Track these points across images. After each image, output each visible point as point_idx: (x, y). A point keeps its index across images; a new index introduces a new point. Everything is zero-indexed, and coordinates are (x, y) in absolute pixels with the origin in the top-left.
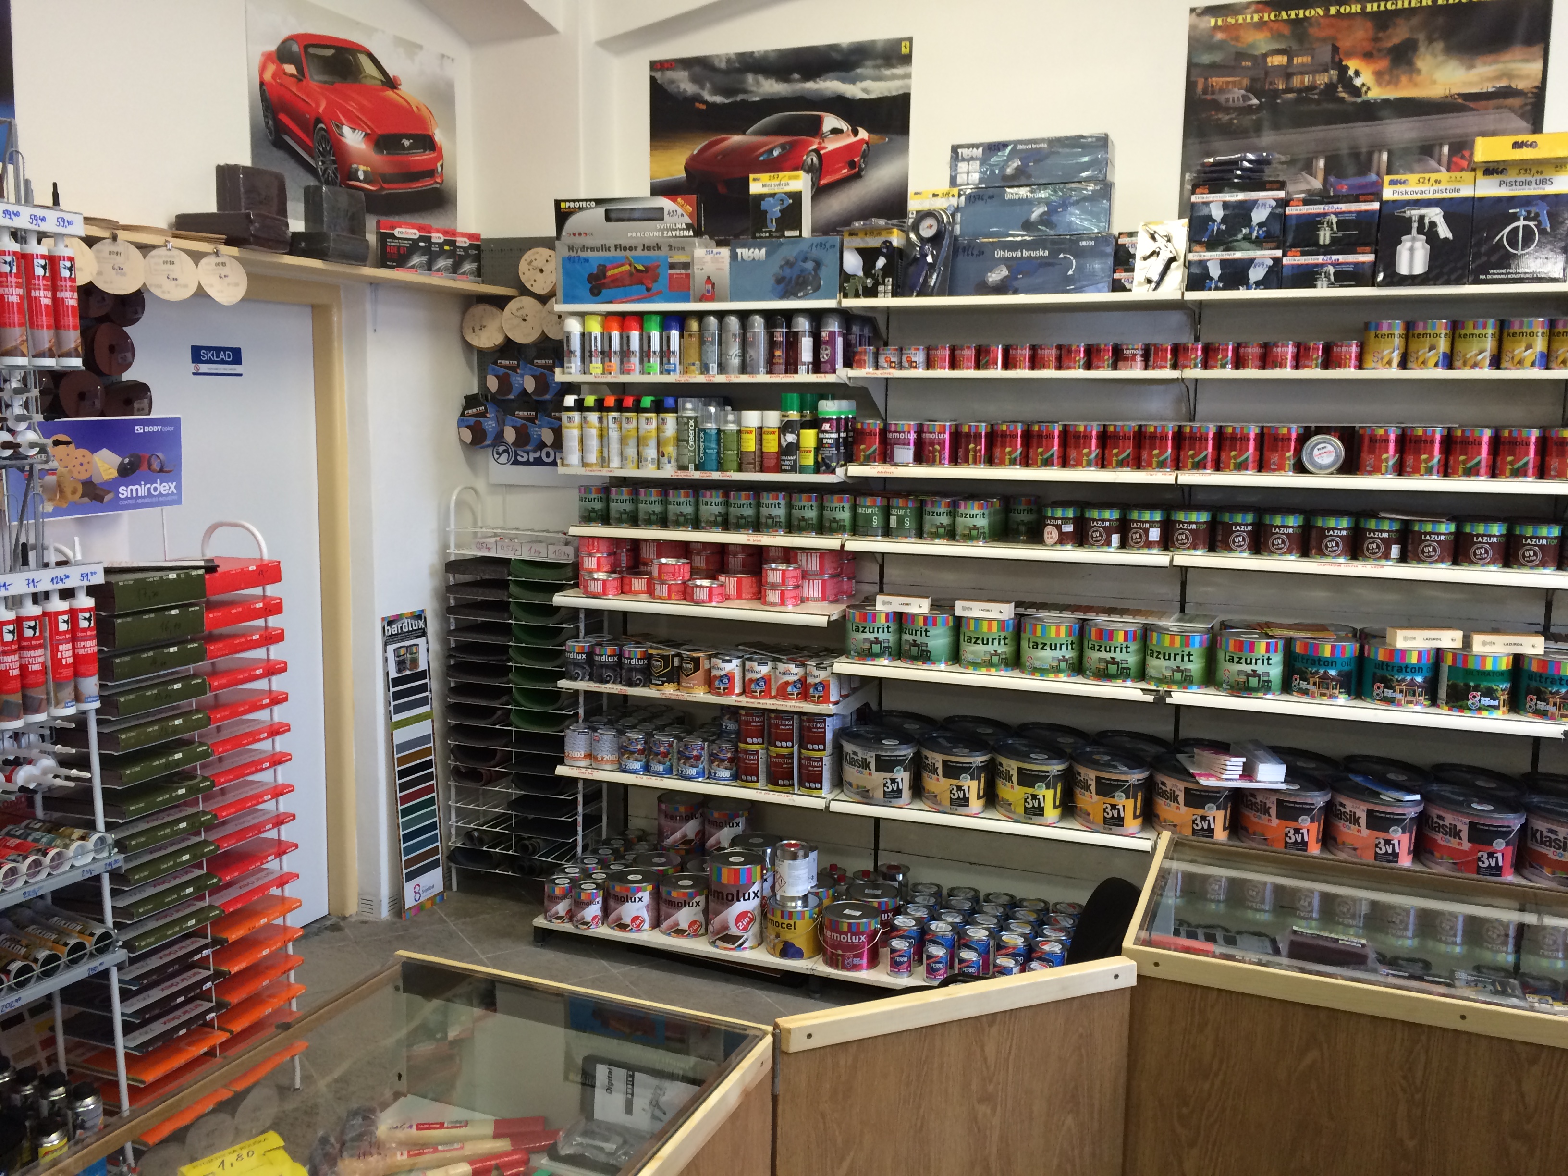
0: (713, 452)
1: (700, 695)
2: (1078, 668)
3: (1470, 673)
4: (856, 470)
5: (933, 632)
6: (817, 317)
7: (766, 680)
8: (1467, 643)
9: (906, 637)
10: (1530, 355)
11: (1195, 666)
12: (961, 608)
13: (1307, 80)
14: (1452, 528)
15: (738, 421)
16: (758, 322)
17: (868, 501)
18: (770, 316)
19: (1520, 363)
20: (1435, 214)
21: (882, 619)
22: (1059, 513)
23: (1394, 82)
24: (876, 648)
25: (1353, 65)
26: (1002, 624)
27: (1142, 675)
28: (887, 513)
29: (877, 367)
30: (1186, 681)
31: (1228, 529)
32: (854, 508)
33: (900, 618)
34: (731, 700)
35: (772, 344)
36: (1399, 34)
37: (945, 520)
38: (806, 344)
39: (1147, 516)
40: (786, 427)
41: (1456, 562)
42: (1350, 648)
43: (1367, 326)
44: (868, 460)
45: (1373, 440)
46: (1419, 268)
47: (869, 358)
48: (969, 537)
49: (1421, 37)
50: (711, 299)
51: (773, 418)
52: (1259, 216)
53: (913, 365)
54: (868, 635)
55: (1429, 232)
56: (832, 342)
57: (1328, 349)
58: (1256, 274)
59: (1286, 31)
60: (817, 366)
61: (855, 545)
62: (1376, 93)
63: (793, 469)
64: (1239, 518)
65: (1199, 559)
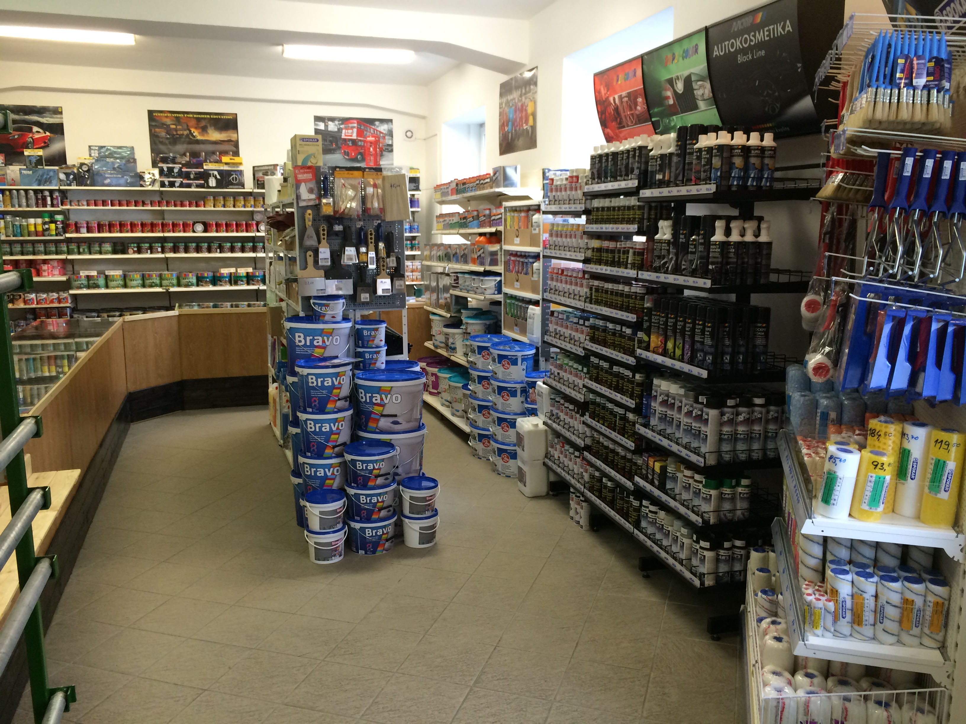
0: (19, 231)
1: (22, 306)
2: (144, 286)
3: (238, 277)
4: (68, 235)
5: (99, 279)
6: (51, 192)
7: (45, 299)
8: (237, 271)
9: (91, 282)
10: (241, 205)
11: (175, 282)
12: (107, 273)
13: (181, 132)
14: (230, 244)
15: (27, 222)
16: (32, 193)
17: (73, 244)
18: (35, 191)
19: (239, 207)
20: (216, 173)
21: (83, 278)
22: (132, 245)
23: (203, 135)
24: (82, 286)
25: (193, 130)
26: (120, 276)
27: (161, 286)
28: (79, 248)
29: (71, 205)
30: (173, 286)
31: (178, 247)
32: (68, 247)
33: (88, 277)
34: (34, 306)
35: (37, 199)
36: (203, 124)
37: (98, 249)
38: (49, 199)
39: (157, 245)
40: (44, 223)
41: (232, 252)
42: (211, 274)
43: (205, 197)
44: (72, 232)
45: (210, 224)
46: (214, 185)
47: (68, 203)
48: (106, 253)
49: (208, 125)
50: (14, 185)
51: (39, 221)
52: (176, 170)
53: (83, 205)
54: (79, 282)
55: (216, 177)
56: (57, 198)
57: (196, 203)
58: (177, 184)
59: (174, 119)
60: (52, 205)
61: (70, 257)
62: (199, 138)
63: (49, 235)
64: (180, 244)
65: (171, 255)
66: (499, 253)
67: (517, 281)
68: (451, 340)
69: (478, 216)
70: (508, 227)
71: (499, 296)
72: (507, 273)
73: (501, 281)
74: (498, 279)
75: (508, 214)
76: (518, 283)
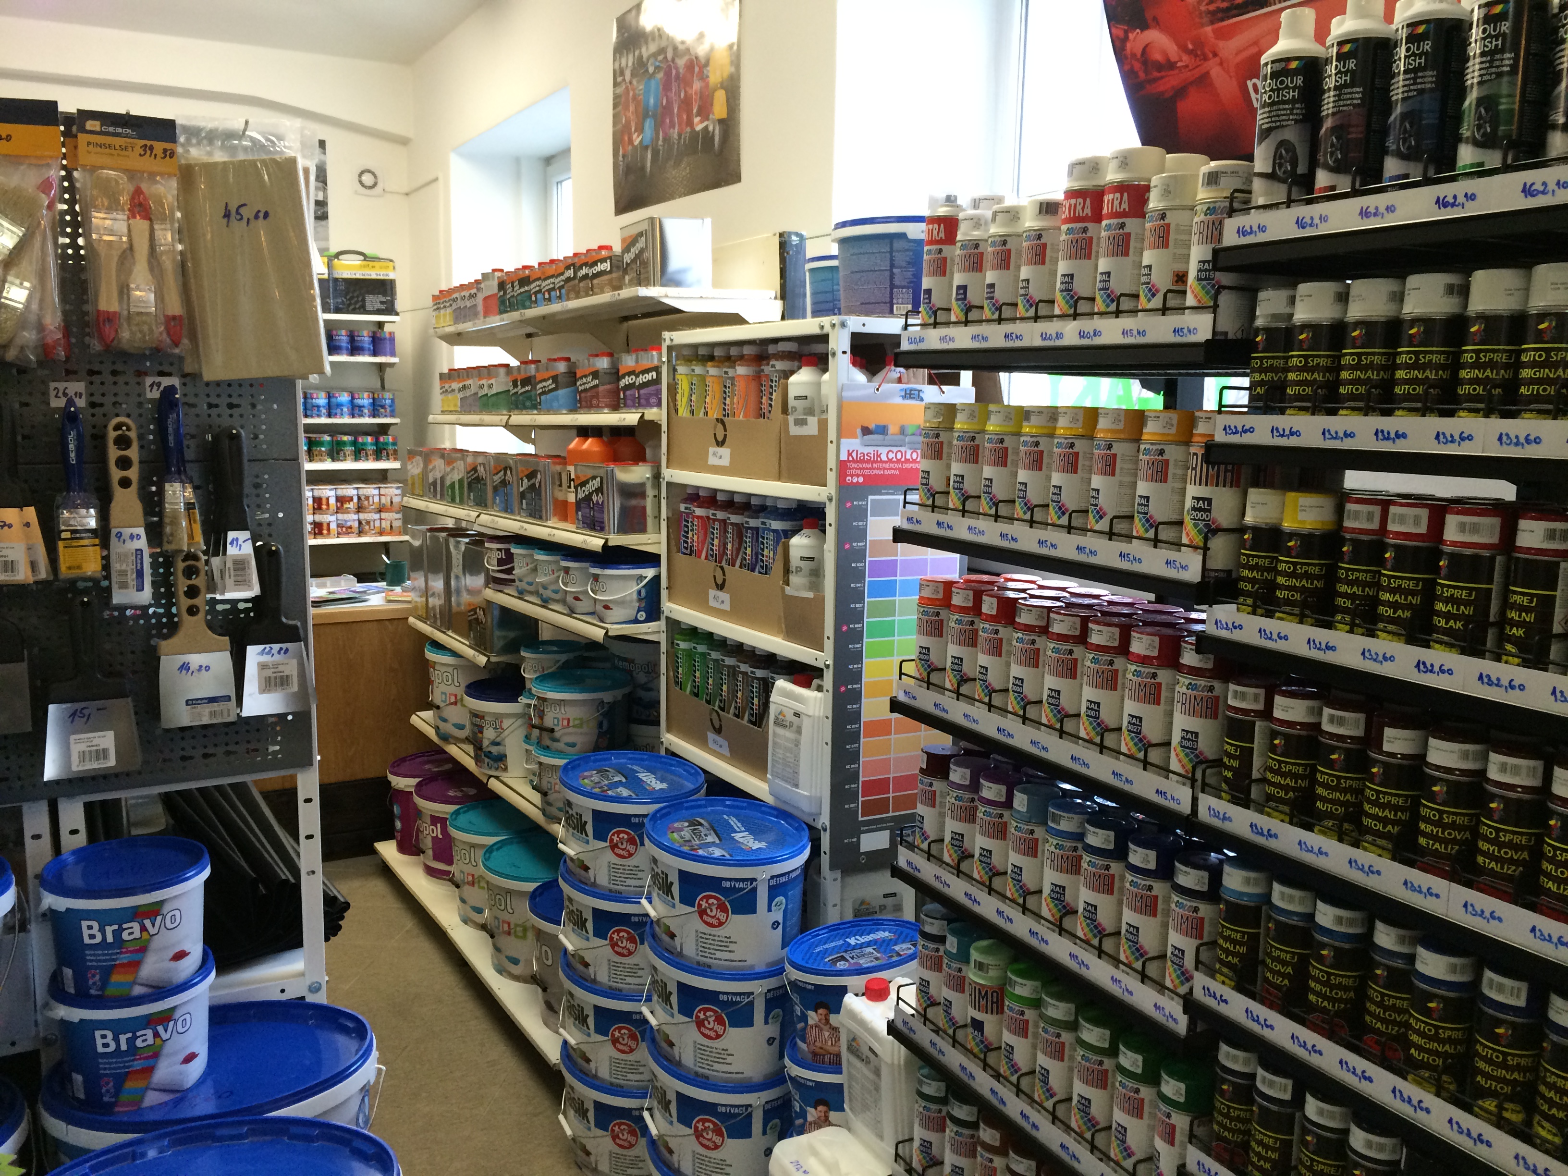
66: (650, 492)
67: (721, 587)
68: (489, 734)
69: (572, 377)
70: (683, 411)
71: (652, 626)
72: (681, 559)
73: (657, 579)
74: (649, 573)
75: (681, 369)
76: (724, 596)
